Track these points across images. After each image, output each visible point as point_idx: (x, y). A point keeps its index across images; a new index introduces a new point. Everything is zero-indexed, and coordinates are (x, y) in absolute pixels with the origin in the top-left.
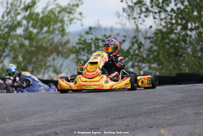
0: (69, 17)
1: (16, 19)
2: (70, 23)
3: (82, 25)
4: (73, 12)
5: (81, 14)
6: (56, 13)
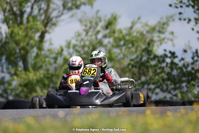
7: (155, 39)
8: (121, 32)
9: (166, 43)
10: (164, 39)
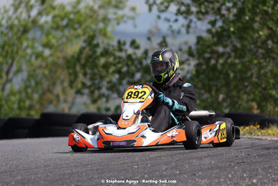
0: (115, 14)
1: (29, 16)
2: (118, 24)
3: (135, 26)
4: (121, 6)
5: (133, 9)
6: (96, 7)
7: (111, 16)
8: (62, 7)
9: (125, 22)
10: (123, 17)
